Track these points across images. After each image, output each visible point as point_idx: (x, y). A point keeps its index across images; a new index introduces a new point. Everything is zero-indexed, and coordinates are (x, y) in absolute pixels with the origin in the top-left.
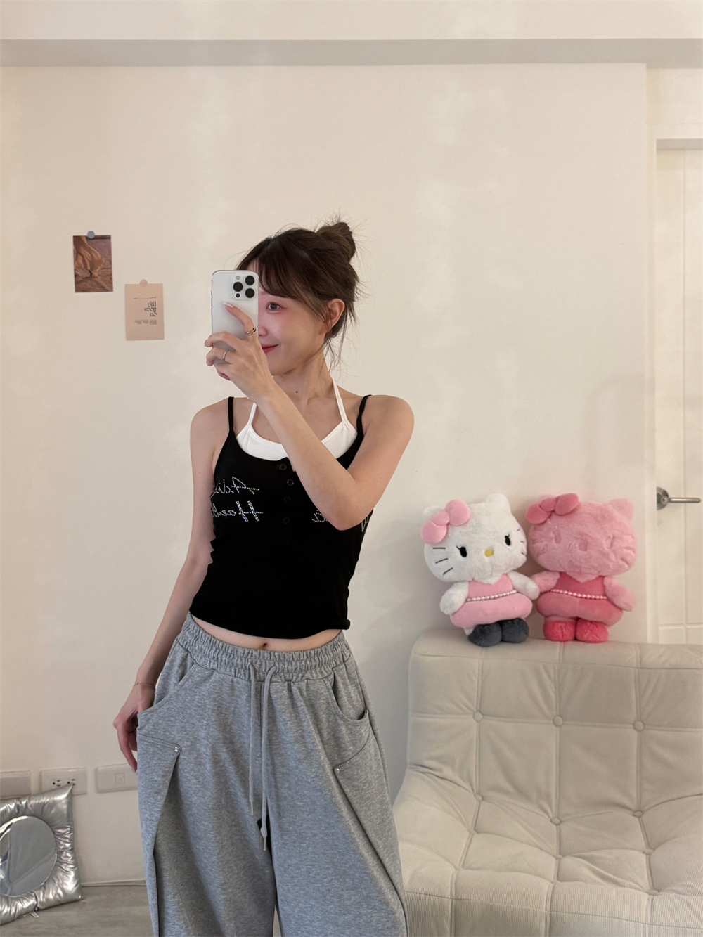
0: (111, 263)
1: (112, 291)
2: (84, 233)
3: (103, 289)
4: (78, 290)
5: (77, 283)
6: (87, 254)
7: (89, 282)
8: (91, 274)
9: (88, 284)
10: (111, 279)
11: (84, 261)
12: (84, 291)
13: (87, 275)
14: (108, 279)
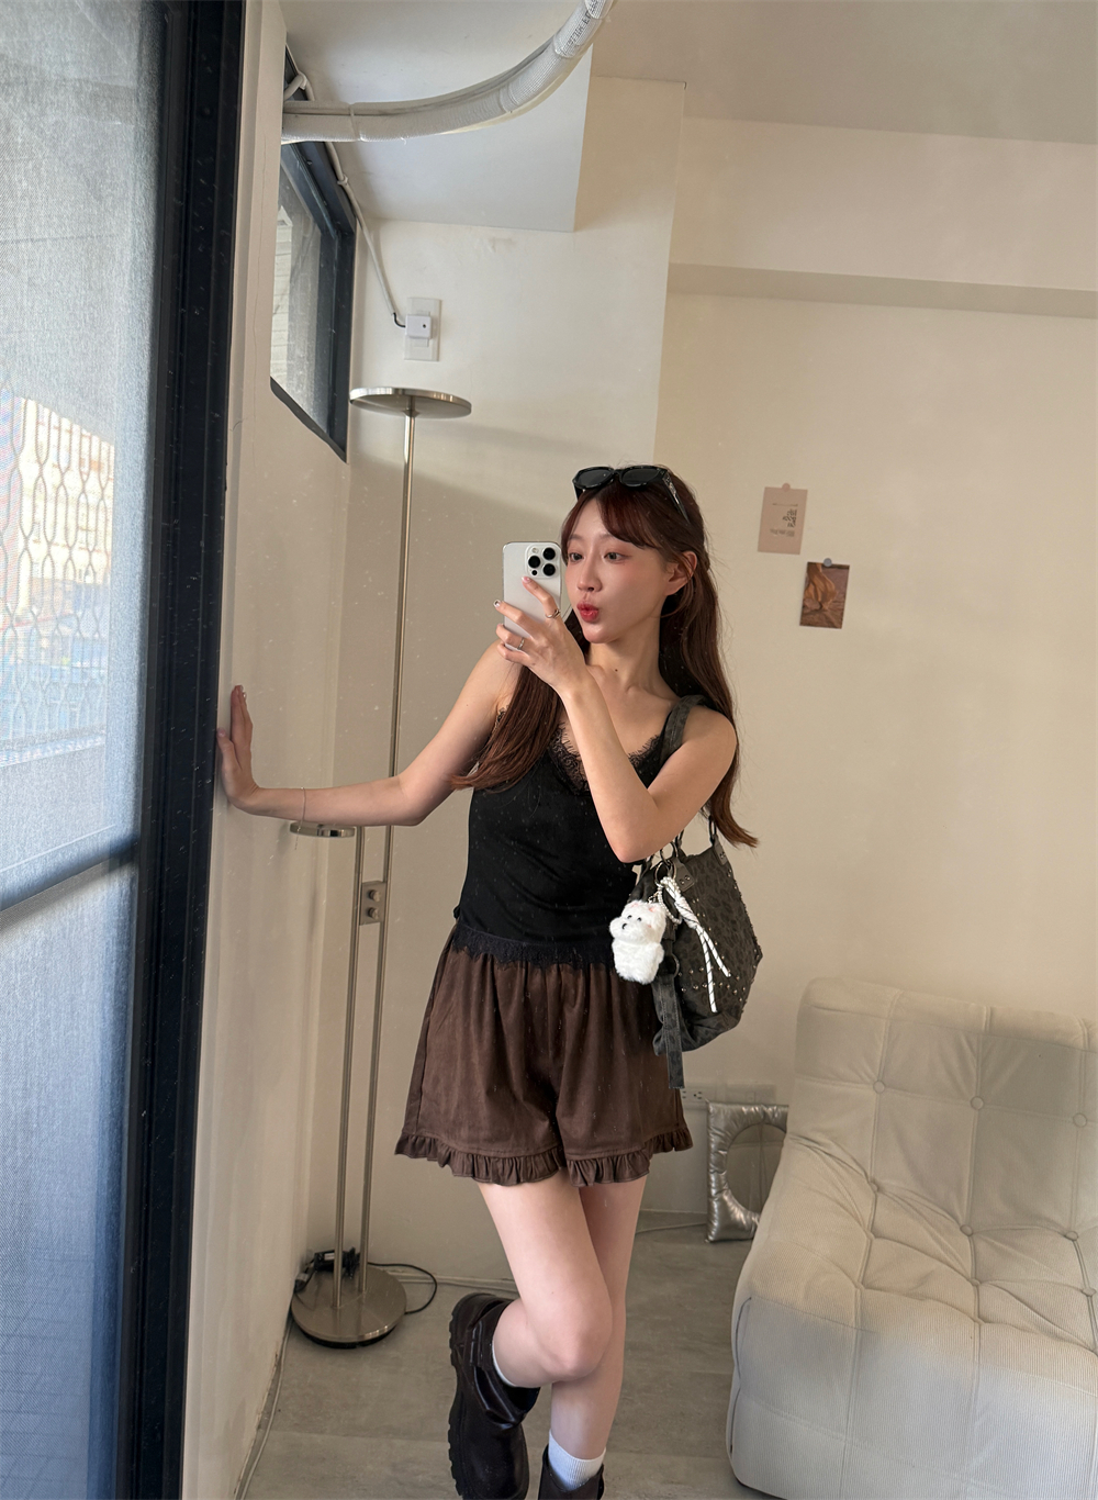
0: (845, 597)
1: (840, 627)
2: (820, 560)
3: (832, 625)
4: (804, 623)
5: (803, 615)
6: (820, 585)
7: (818, 615)
8: (821, 607)
9: (816, 617)
10: (842, 614)
11: (816, 591)
12: (809, 624)
13: (818, 607)
14: (839, 614)
